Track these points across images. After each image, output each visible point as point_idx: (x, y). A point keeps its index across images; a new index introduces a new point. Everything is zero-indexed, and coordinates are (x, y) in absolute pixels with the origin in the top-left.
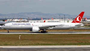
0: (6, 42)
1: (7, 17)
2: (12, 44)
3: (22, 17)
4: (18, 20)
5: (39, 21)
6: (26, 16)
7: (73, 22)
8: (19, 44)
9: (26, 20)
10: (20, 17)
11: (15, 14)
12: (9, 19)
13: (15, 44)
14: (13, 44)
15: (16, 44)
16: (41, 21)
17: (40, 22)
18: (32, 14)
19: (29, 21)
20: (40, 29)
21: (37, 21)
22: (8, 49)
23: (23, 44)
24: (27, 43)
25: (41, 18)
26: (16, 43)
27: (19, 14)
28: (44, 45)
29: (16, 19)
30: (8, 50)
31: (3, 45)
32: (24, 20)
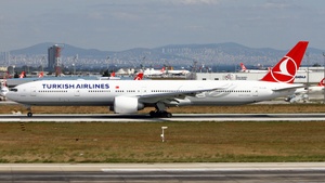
0: (114, 150)
1: (118, 62)
2: (136, 158)
3: (171, 62)
4: (158, 72)
5: (233, 75)
6: (184, 58)
7: (268, 78)
8: (159, 158)
9: (187, 72)
10: (163, 61)
11: (148, 50)
12: (125, 68)
13: (146, 158)
14: (140, 159)
15: (151, 158)
16: (239, 75)
17: (237, 78)
18: (210, 51)
19: (198, 74)
20: (141, 105)
21: (227, 74)
22: (122, 176)
23: (177, 158)
24: (188, 155)
25: (239, 63)
26: (149, 155)
27: (160, 49)
28: (251, 159)
29: (150, 67)
30: (123, 179)
31: (103, 162)
32: (178, 72)
